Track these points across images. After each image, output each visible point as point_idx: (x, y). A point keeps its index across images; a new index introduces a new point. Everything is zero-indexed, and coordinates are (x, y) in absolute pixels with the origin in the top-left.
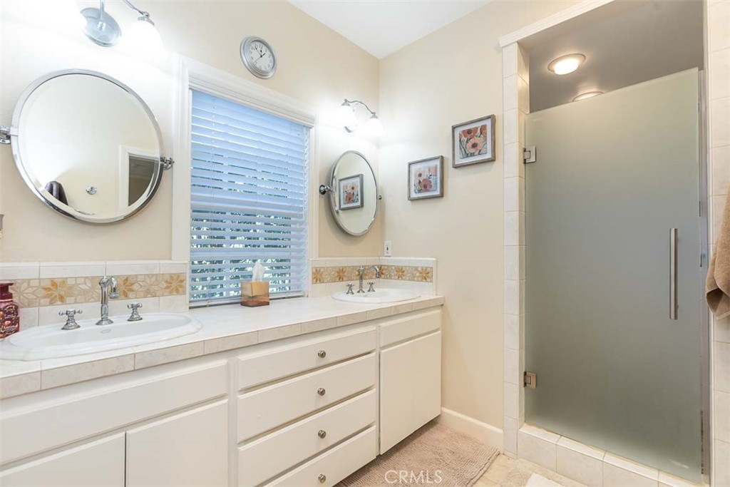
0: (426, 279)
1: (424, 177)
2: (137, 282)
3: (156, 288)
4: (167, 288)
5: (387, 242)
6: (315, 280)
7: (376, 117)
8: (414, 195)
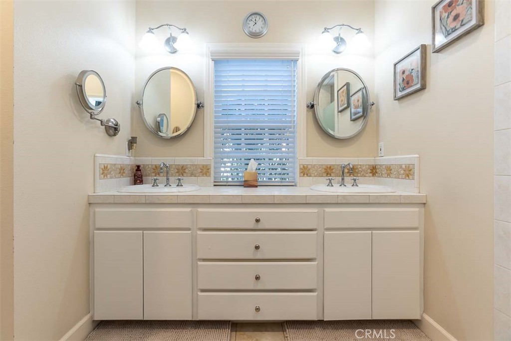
0: (408, 176)
1: (407, 73)
2: (187, 168)
3: (196, 172)
4: (201, 172)
5: (381, 143)
6: (302, 174)
7: (362, 32)
8: (399, 94)
